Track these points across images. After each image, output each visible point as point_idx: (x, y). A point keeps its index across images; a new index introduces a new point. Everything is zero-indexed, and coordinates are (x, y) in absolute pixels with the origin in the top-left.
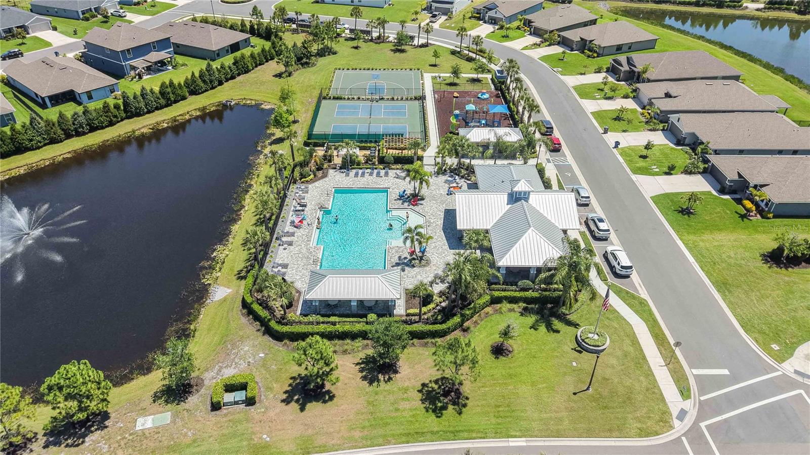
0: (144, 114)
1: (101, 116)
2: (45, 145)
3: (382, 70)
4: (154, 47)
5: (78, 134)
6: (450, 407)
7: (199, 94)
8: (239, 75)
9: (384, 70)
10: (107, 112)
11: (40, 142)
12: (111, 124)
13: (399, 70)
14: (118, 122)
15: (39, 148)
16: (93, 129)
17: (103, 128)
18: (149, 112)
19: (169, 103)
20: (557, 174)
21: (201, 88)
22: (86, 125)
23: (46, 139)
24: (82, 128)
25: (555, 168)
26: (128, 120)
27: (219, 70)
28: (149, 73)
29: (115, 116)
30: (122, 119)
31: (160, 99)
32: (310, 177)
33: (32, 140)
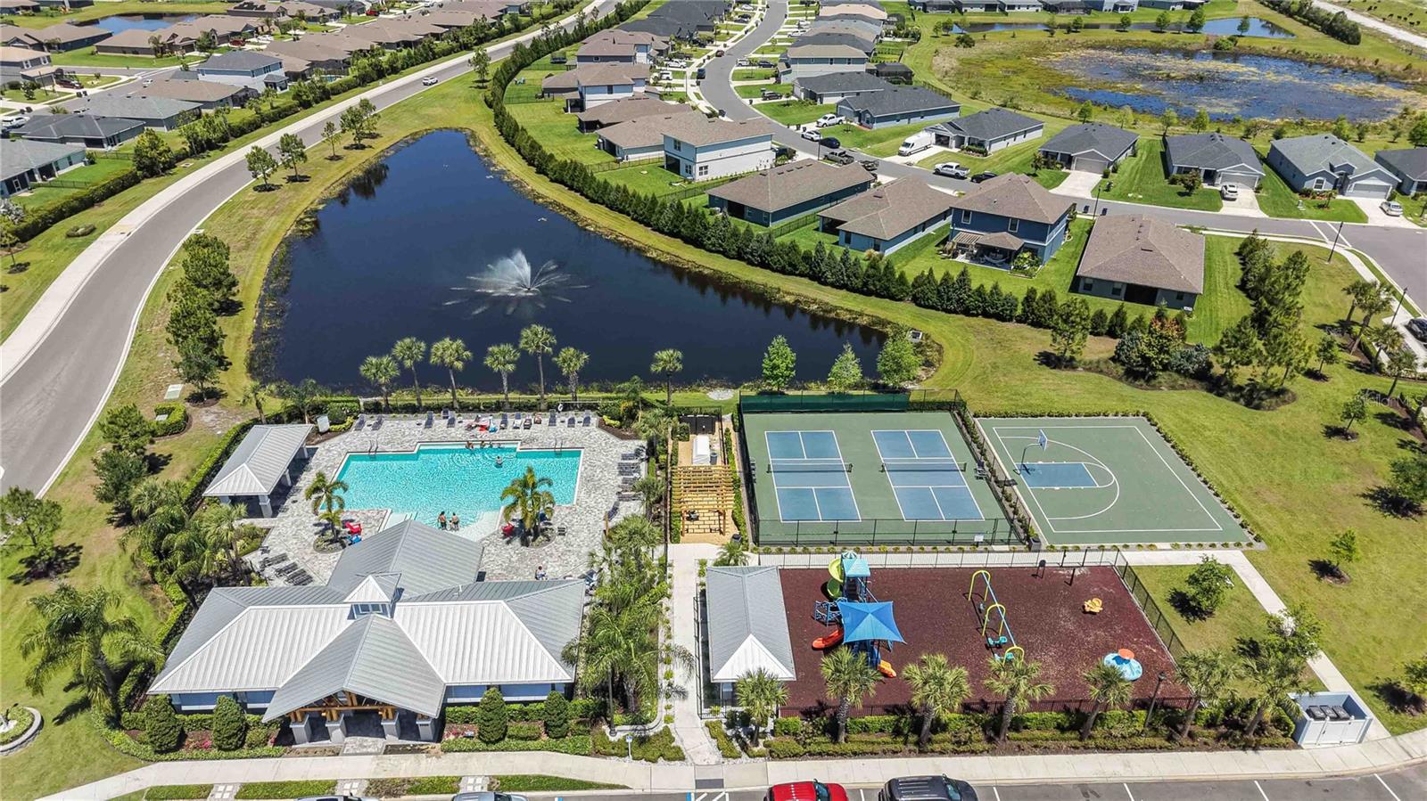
0: (825, 284)
2: (718, 252)
4: (1013, 226)
7: (919, 305)
8: (1019, 320)
11: (714, 245)
13: (1227, 505)
15: (711, 251)
16: (764, 265)
17: (774, 270)
19: (865, 291)
20: (625, 787)
21: (928, 299)
22: (760, 256)
23: (721, 246)
24: (753, 256)
25: (663, 791)
26: (806, 280)
27: (980, 291)
28: (974, 258)
29: (790, 264)
30: (802, 275)
31: (857, 278)
32: (612, 422)
33: (709, 239)
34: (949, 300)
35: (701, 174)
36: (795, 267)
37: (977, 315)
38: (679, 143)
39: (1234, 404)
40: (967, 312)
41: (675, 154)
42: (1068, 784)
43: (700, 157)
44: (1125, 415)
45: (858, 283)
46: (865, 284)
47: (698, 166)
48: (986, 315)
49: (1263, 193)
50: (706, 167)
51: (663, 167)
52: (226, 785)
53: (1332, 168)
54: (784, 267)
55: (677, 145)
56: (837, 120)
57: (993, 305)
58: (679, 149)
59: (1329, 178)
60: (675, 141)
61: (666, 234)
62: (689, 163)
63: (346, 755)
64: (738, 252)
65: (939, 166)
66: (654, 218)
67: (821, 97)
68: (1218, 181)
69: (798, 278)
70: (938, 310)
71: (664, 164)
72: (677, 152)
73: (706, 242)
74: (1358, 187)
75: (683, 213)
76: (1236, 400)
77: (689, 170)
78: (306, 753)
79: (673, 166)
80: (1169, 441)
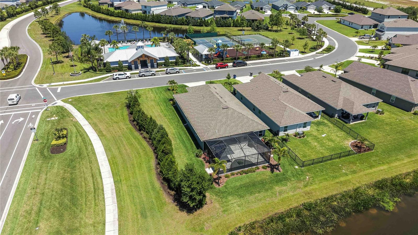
4: (227, 13)
20: (192, 69)
25: (199, 69)
26: (187, 26)
32: (161, 40)
34: (218, 24)
36: (183, 23)
37: (224, 27)
39: (273, 32)
40: (222, 26)
42: (259, 62)
43: (152, 9)
44: (255, 34)
45: (199, 24)
46: (200, 24)
47: (152, 11)
48: (226, 26)
49: (272, 11)
50: (154, 11)
53: (284, 5)
54: (181, 23)
55: (146, 7)
56: (179, 5)
57: (227, 24)
59: (284, 7)
61: (151, 22)
62: (149, 11)
64: (169, 22)
66: (147, 18)
67: (172, 2)
68: (263, 9)
69: (184, 26)
71: (142, 13)
72: (146, 9)
73: (161, 21)
74: (289, 9)
75: (154, 16)
77: (149, 13)
79: (145, 12)
80: (264, 36)
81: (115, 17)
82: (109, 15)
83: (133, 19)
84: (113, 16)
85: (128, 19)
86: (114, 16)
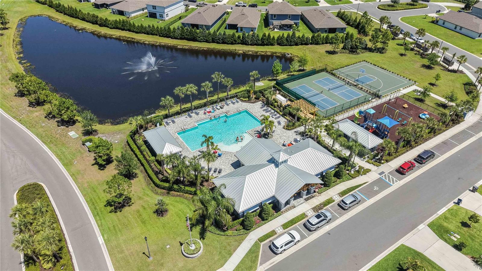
0: (248, 45)
1: (229, 38)
2: (204, 42)
3: (391, 72)
4: (289, 17)
5: (218, 43)
6: (113, 208)
7: (281, 45)
8: (311, 44)
9: (393, 73)
10: (233, 37)
11: (202, 40)
12: (232, 43)
13: (402, 77)
14: (236, 44)
15: (201, 42)
16: (224, 43)
17: (228, 44)
18: (251, 45)
19: (263, 44)
20: (367, 182)
21: (284, 43)
22: (222, 40)
23: (205, 39)
24: (220, 40)
25: (375, 179)
26: (240, 45)
27: (299, 37)
28: (279, 29)
29: (235, 41)
30: (238, 44)
31: (259, 41)
32: (245, 99)
33: (199, 37)
35: (167, 17)
37: (300, 45)
38: (155, 7)
39: (377, 53)
41: (153, 11)
42: (440, 143)
43: (166, 10)
44: (361, 62)
46: (262, 42)
47: (166, 14)
48: (302, 44)
50: (168, 14)
51: (147, 17)
52: (277, 228)
55: (154, 7)
57: (304, 41)
58: (155, 9)
60: (153, 6)
61: (179, 39)
62: (161, 14)
63: (297, 206)
64: (212, 40)
65: (237, 3)
69: (237, 45)
70: (287, 46)
71: (148, 15)
73: (198, 39)
76: (377, 52)
77: (161, 16)
78: (286, 211)
79: (153, 15)
80: (376, 66)
81: (111, 28)
82: (97, 24)
83: (145, 33)
84: (105, 26)
85: (137, 33)
86: (108, 27)
